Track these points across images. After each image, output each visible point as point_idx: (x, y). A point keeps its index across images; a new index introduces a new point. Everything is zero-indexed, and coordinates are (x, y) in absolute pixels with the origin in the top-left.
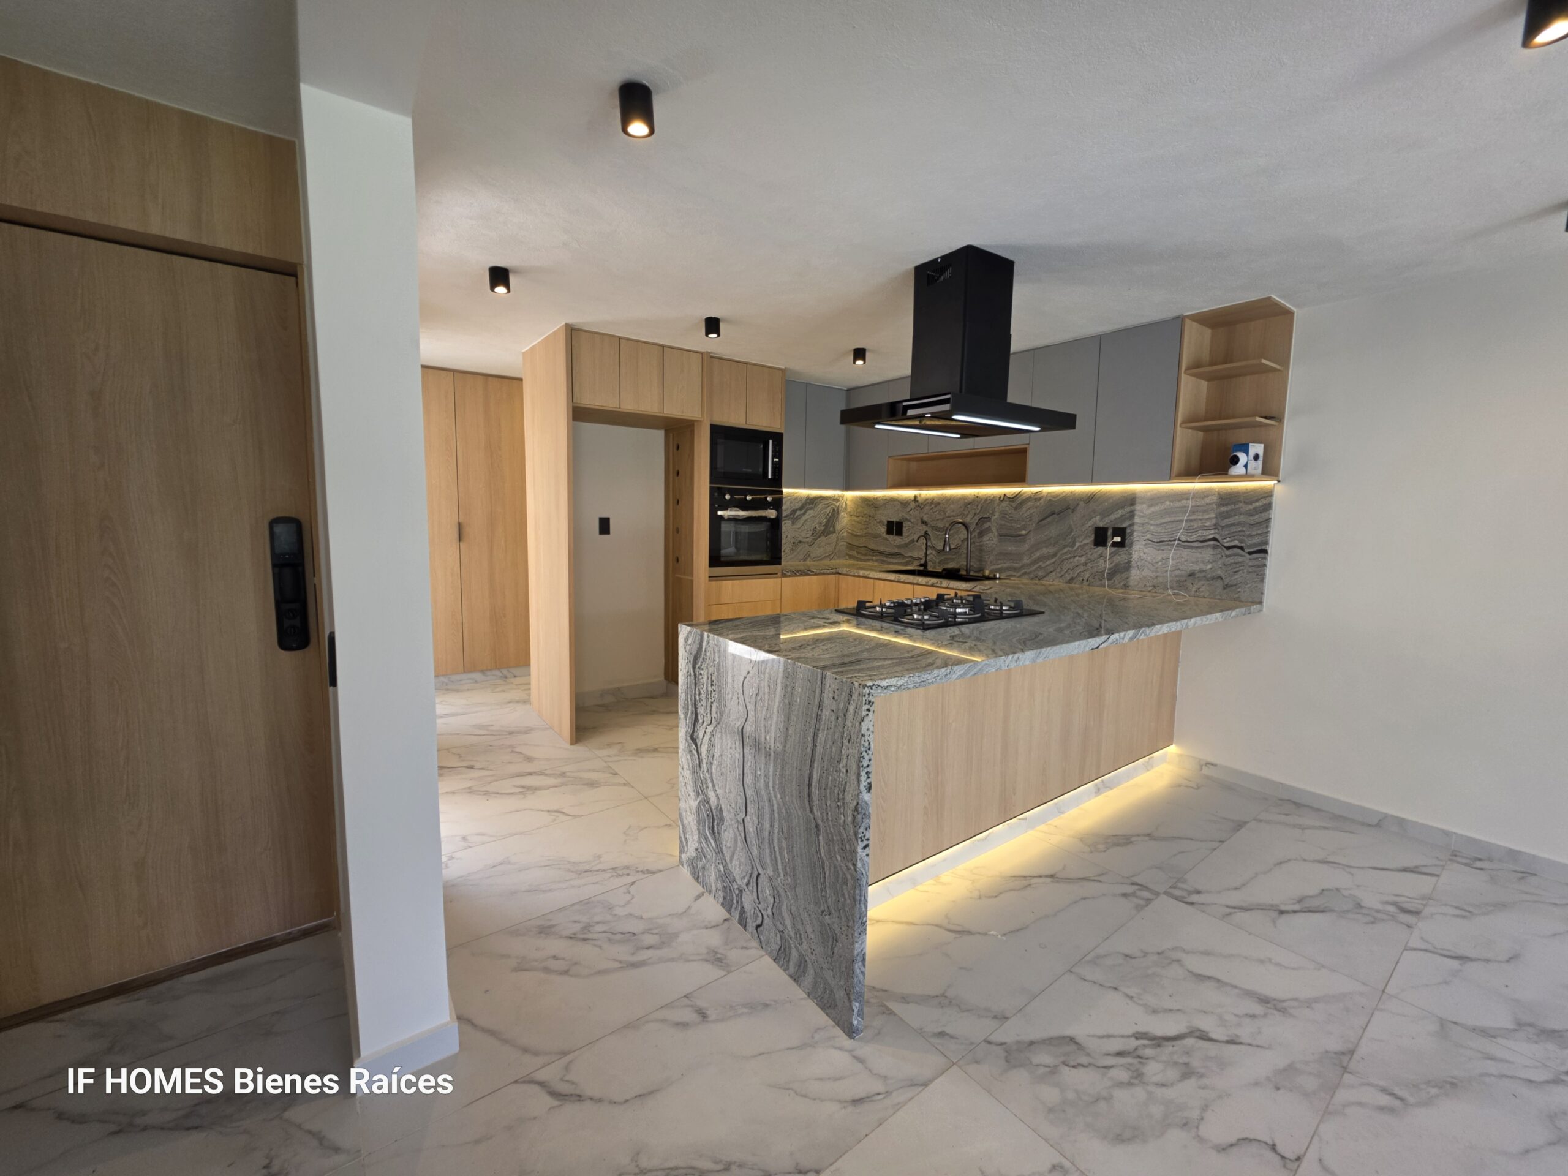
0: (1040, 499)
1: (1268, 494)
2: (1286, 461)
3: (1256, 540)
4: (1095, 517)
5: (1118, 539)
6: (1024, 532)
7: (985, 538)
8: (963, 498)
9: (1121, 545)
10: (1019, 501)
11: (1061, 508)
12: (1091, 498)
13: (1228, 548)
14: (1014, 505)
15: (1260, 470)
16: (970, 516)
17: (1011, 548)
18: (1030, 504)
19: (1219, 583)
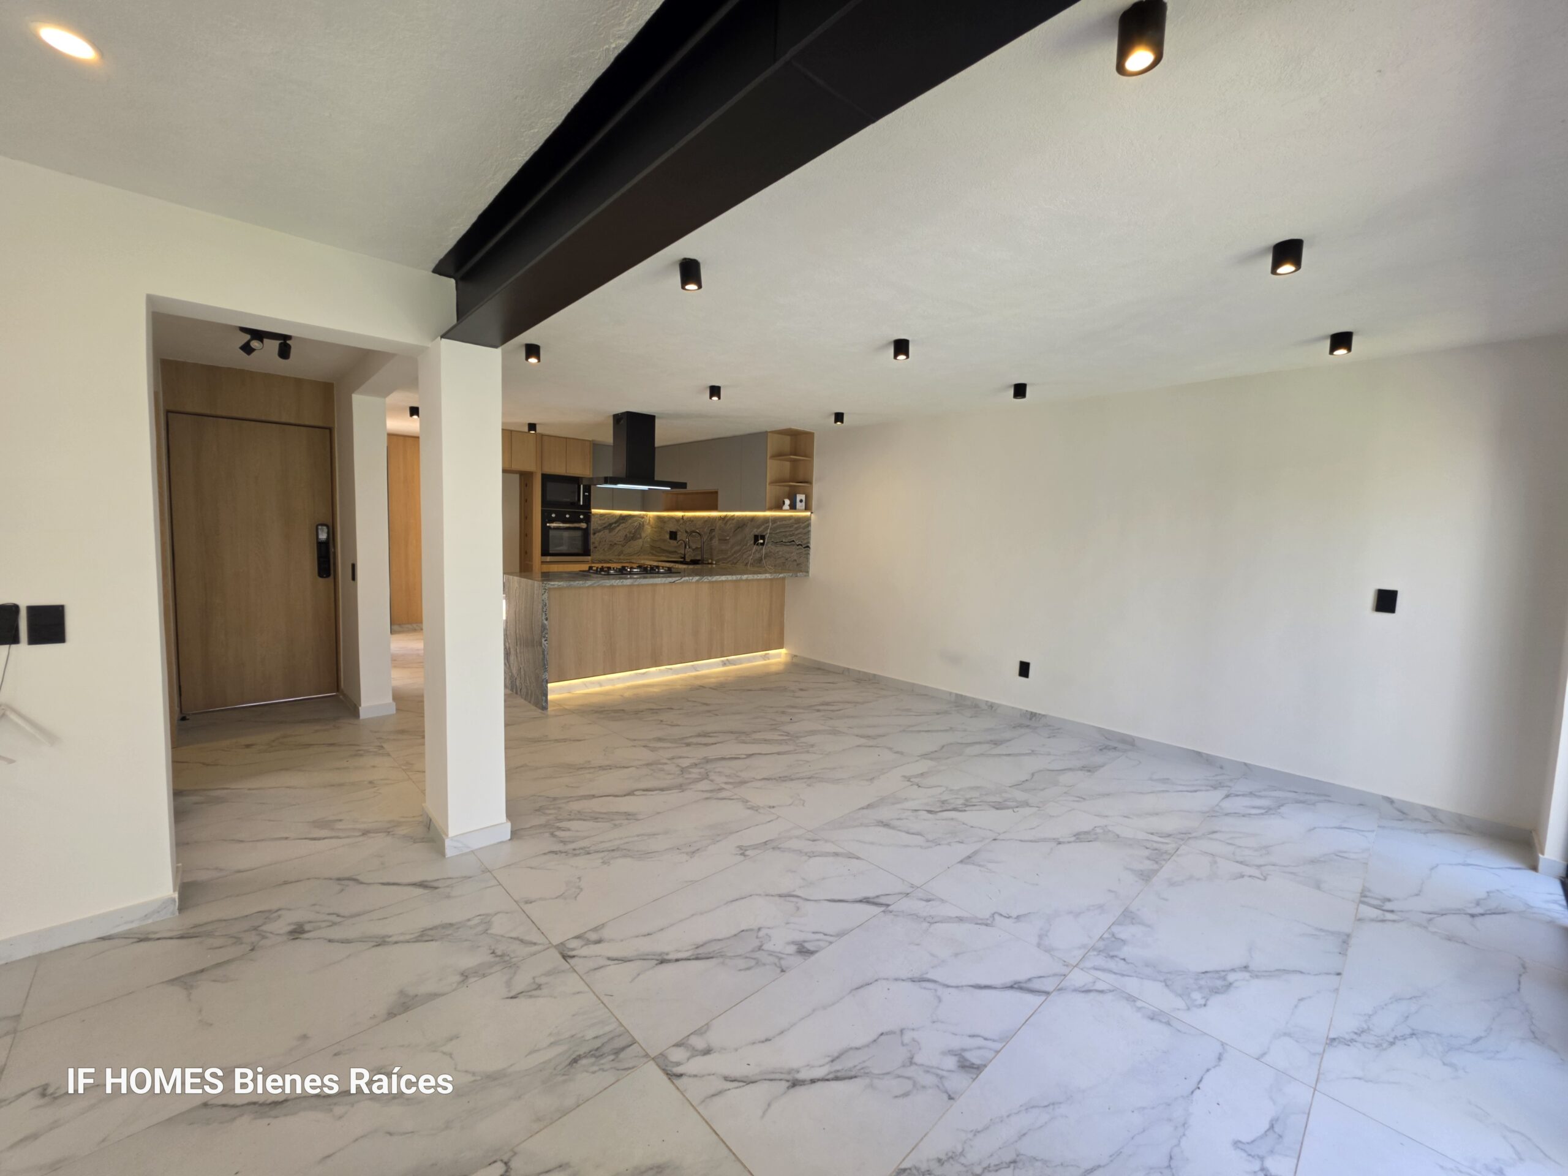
0: (733, 519)
1: (808, 519)
2: (814, 503)
3: (805, 542)
4: (754, 529)
5: (762, 541)
6: (728, 538)
7: (713, 542)
8: (703, 518)
9: (762, 544)
10: (726, 520)
11: (742, 523)
12: (752, 519)
13: (798, 545)
14: (724, 522)
15: (804, 507)
16: (706, 528)
17: (723, 547)
18: (730, 522)
19: (795, 563)
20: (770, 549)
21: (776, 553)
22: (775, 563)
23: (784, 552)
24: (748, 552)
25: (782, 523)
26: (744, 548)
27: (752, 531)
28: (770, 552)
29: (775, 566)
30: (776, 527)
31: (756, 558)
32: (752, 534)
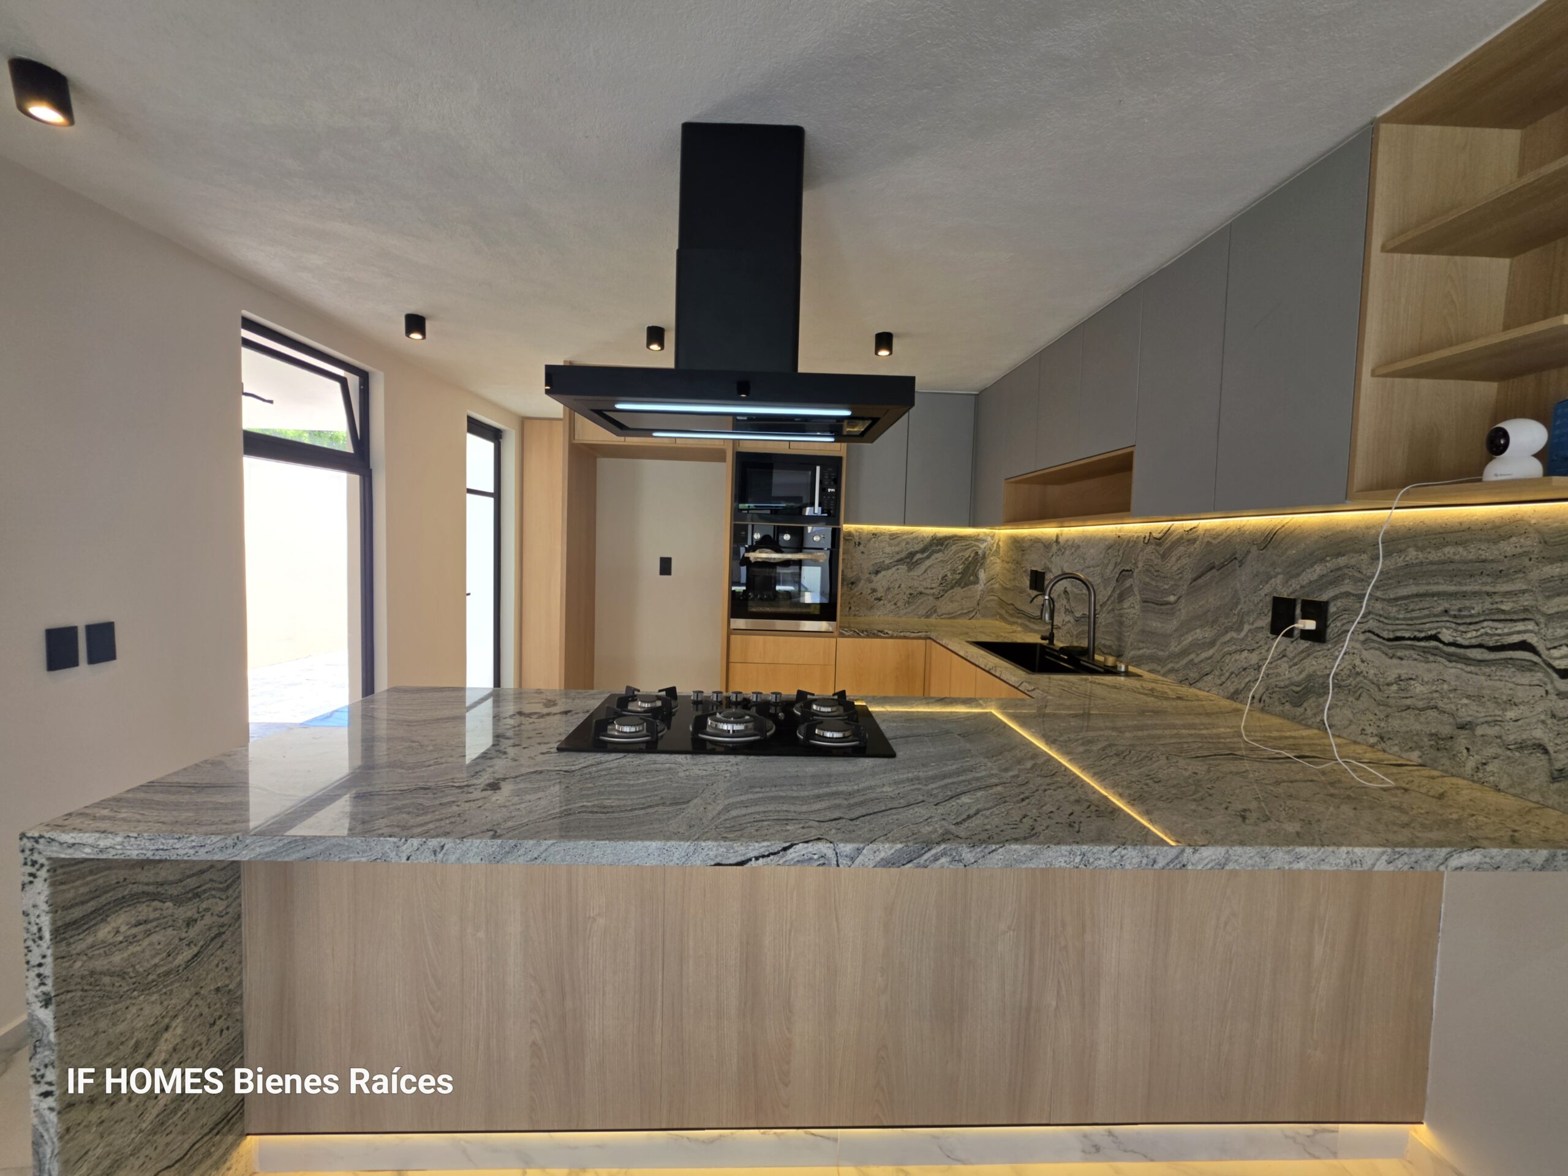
0: (1195, 541)
4: (1275, 577)
5: (1310, 625)
6: (1172, 598)
7: (1126, 604)
8: (1103, 538)
11: (1228, 558)
12: (1269, 540)
13: (1563, 674)
14: (1161, 550)
17: (1155, 624)
18: (1182, 549)
19: (1538, 761)
20: (1358, 662)
21: (1389, 685)
22: (1382, 724)
23: (1445, 687)
24: (1245, 654)
25: (1434, 556)
26: (1228, 637)
27: (1267, 582)
28: (1358, 674)
29: (1382, 738)
30: (1396, 569)
31: (1282, 684)
32: (1262, 593)
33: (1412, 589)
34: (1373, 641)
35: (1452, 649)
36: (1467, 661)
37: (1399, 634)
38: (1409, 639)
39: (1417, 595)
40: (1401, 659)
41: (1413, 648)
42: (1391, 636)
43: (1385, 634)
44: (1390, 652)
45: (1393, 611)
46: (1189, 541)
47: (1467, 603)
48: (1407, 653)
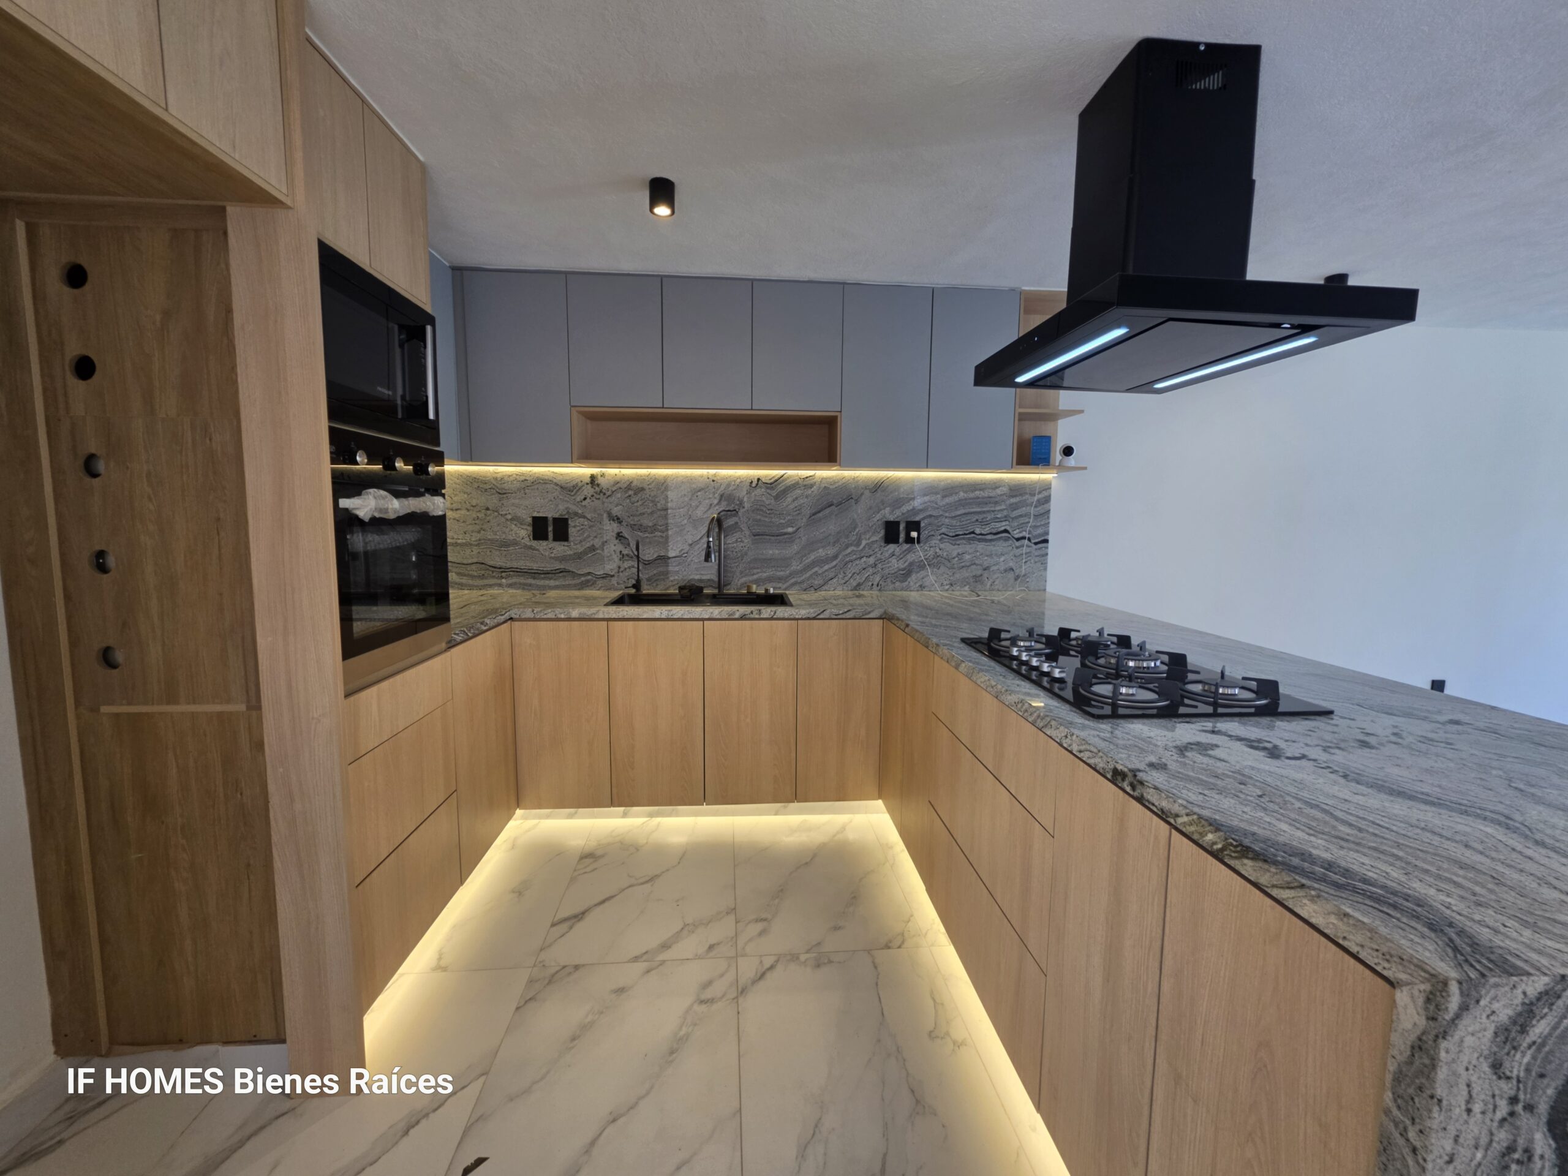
1: (1046, 487)
4: (884, 509)
5: (912, 535)
7: (731, 540)
10: (781, 487)
11: (842, 498)
12: (878, 487)
13: (1018, 539)
14: (774, 493)
16: (702, 509)
17: (773, 550)
18: (798, 492)
20: (938, 550)
21: (954, 558)
22: (952, 578)
23: (978, 554)
24: (864, 559)
25: (972, 495)
26: (849, 550)
27: (878, 513)
28: (938, 556)
29: (951, 585)
30: (955, 502)
31: (893, 572)
32: (875, 520)
33: (962, 511)
34: (945, 538)
35: (980, 537)
36: (986, 541)
37: (957, 533)
38: (962, 535)
39: (965, 514)
40: (959, 545)
41: (964, 539)
42: (954, 534)
43: (951, 534)
44: (954, 542)
45: (954, 522)
46: (805, 486)
47: (985, 516)
48: (961, 541)
